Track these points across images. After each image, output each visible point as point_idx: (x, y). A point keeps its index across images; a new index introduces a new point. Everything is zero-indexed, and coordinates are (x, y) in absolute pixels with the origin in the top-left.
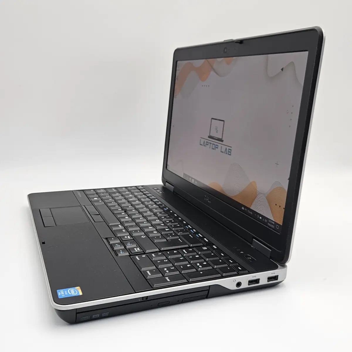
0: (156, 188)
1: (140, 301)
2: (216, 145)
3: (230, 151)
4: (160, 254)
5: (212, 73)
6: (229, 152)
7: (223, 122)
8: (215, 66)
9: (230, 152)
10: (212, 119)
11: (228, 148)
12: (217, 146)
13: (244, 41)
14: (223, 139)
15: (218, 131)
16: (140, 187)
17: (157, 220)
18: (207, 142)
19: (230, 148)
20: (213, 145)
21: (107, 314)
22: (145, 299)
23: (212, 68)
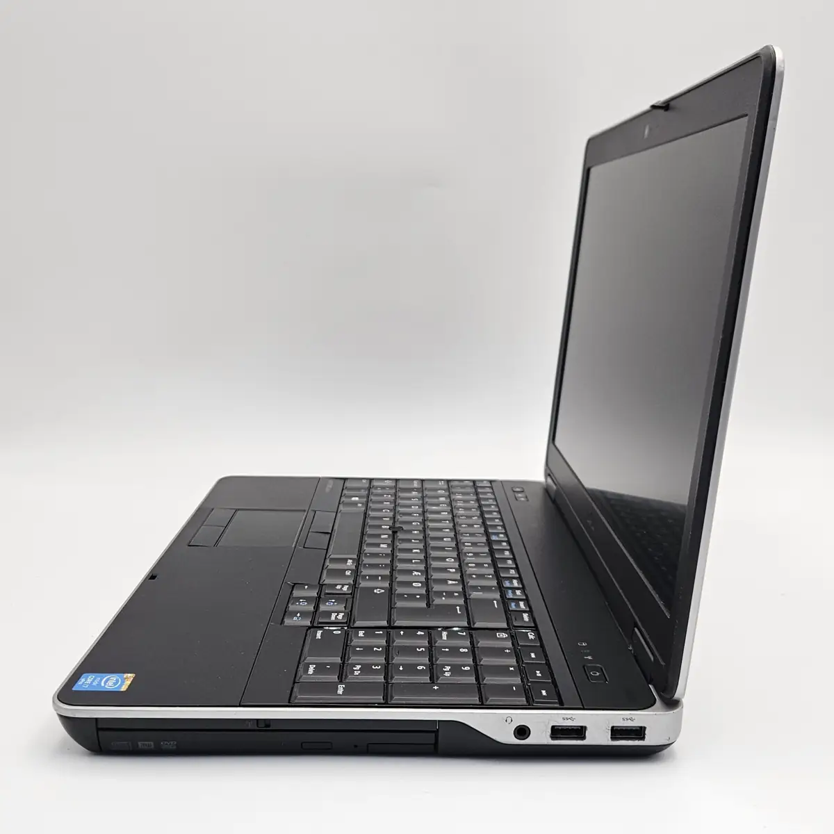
0: (519, 488)
1: (250, 727)
4: (381, 632)
13: (672, 103)
16: (485, 482)
17: (447, 560)
21: (171, 745)
22: (262, 725)
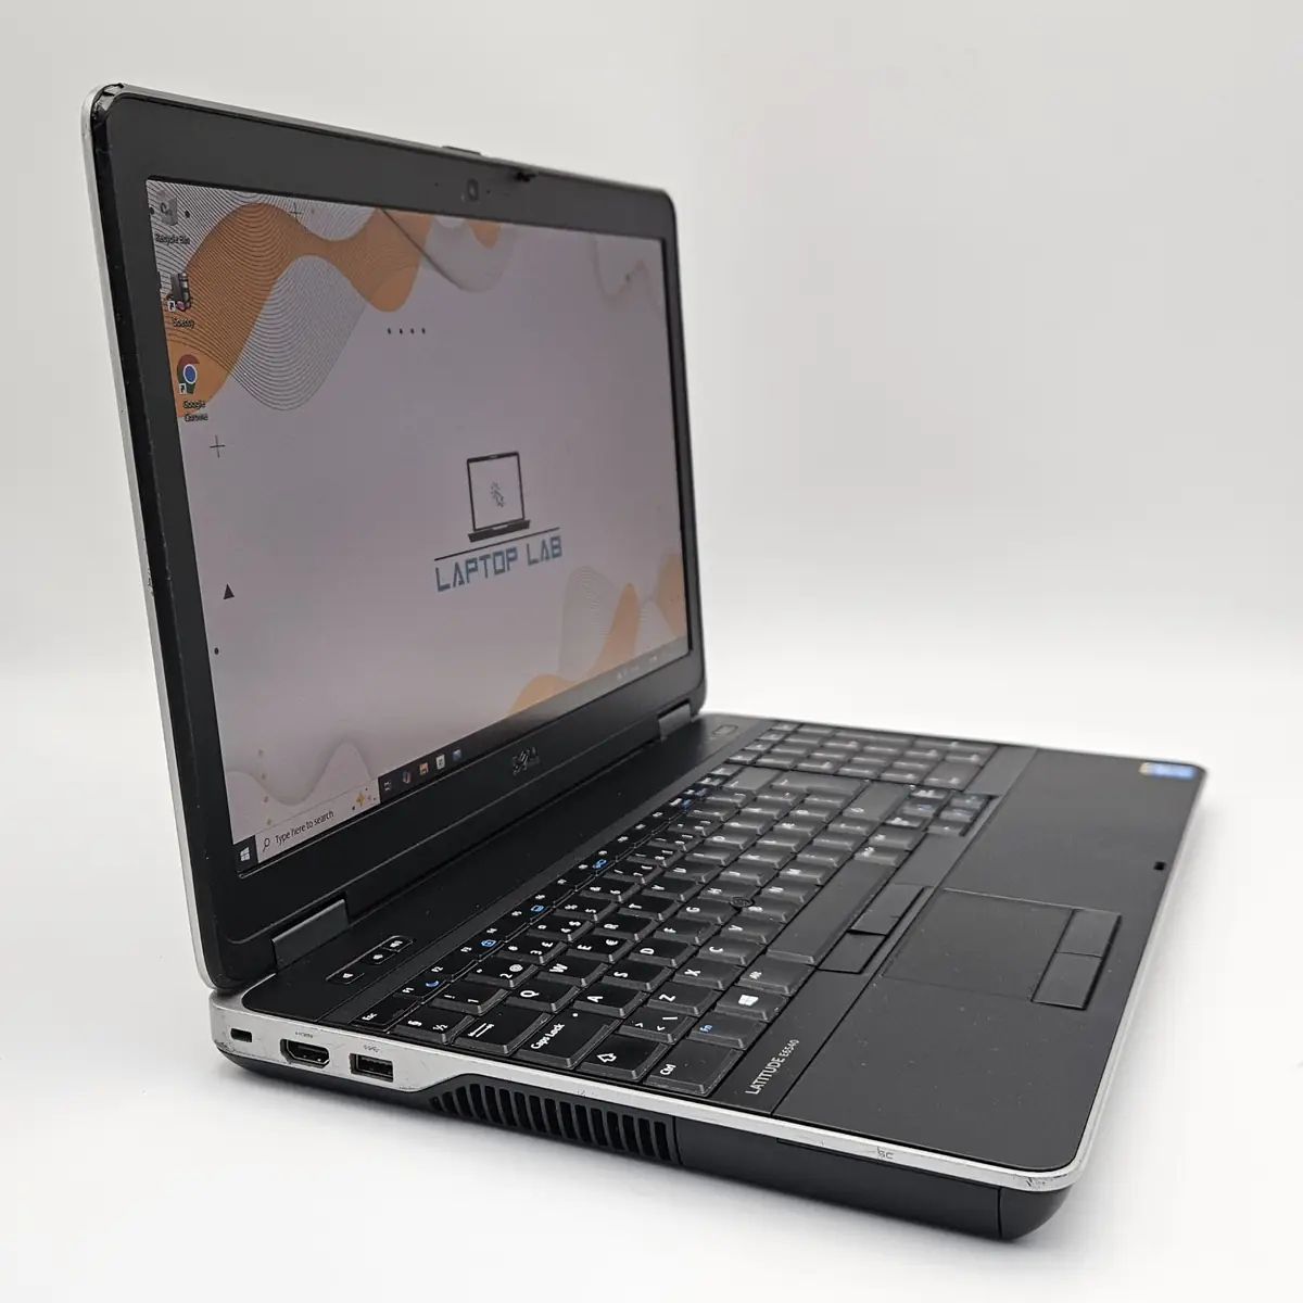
2: (509, 551)
3: (555, 543)
5: (425, 273)
6: (554, 547)
7: (514, 459)
8: (432, 244)
9: (558, 547)
10: (470, 461)
11: (547, 537)
12: (511, 555)
14: (526, 519)
15: (502, 499)
18: (468, 562)
19: (553, 534)
20: (499, 559)
23: (420, 249)
